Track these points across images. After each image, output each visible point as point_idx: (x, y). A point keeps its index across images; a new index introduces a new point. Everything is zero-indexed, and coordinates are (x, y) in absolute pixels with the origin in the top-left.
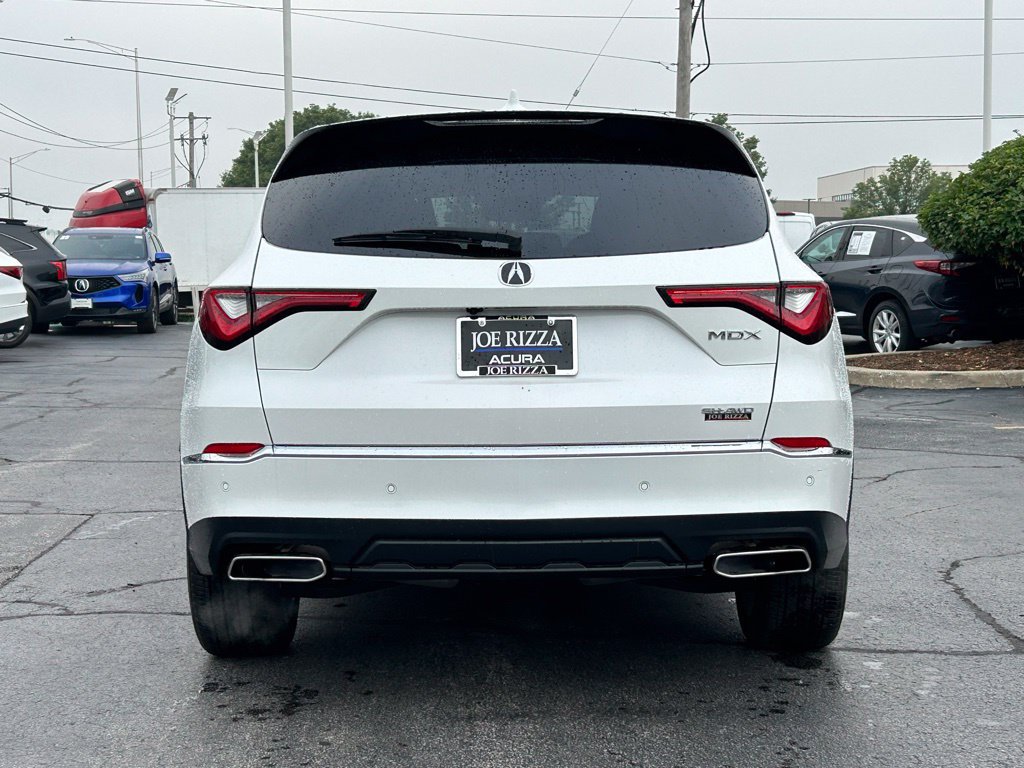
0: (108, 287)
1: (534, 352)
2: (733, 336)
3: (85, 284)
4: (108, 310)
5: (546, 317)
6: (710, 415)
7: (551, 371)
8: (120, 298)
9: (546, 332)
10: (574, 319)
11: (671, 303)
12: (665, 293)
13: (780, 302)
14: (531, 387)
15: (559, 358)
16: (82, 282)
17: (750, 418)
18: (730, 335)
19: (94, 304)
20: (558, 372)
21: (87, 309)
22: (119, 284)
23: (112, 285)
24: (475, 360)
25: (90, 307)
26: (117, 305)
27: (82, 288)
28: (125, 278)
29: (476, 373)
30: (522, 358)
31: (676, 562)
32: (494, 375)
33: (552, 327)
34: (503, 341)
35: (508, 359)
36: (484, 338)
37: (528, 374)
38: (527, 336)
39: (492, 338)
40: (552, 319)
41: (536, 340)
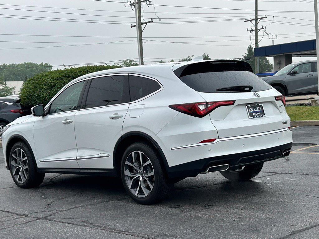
1: (258, 112)
7: (262, 116)
10: (263, 105)
14: (262, 119)
15: (263, 113)
18: (281, 106)
20: (264, 116)
29: (252, 118)
30: (257, 114)
32: (255, 118)
33: (260, 107)
34: (254, 110)
35: (255, 114)
36: (251, 110)
37: (260, 117)
38: (257, 109)
39: (252, 110)
40: (259, 105)
41: (258, 110)
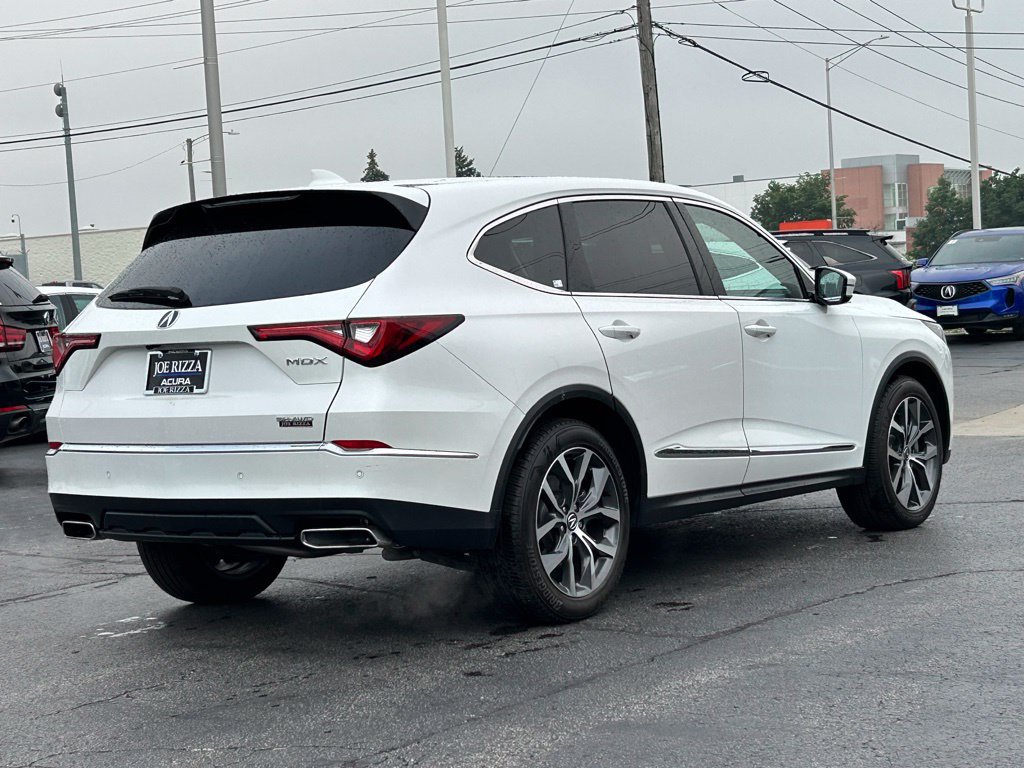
0: (976, 293)
1: (184, 375)
2: (306, 362)
3: (951, 290)
4: (976, 316)
5: (194, 350)
6: (283, 423)
7: (191, 390)
8: (990, 303)
9: (193, 361)
10: (209, 352)
11: (258, 339)
12: (253, 330)
13: (348, 334)
14: (174, 402)
15: (198, 380)
16: (948, 288)
17: (311, 425)
18: (303, 361)
19: (959, 311)
20: (195, 391)
21: (953, 316)
22: (987, 289)
23: (979, 291)
24: (153, 383)
25: (956, 314)
26: (985, 311)
27: (948, 295)
28: (995, 282)
29: (152, 392)
30: (179, 381)
31: (271, 535)
32: (163, 393)
33: (196, 359)
34: (170, 368)
35: (171, 382)
36: (161, 366)
37: (179, 393)
38: (183, 365)
39: (165, 367)
40: (197, 352)
41: (188, 367)
